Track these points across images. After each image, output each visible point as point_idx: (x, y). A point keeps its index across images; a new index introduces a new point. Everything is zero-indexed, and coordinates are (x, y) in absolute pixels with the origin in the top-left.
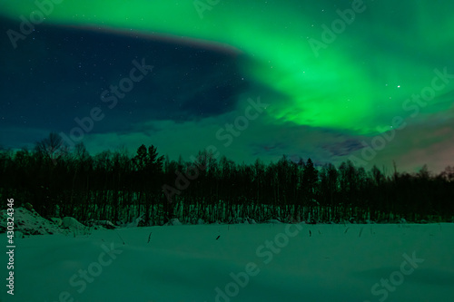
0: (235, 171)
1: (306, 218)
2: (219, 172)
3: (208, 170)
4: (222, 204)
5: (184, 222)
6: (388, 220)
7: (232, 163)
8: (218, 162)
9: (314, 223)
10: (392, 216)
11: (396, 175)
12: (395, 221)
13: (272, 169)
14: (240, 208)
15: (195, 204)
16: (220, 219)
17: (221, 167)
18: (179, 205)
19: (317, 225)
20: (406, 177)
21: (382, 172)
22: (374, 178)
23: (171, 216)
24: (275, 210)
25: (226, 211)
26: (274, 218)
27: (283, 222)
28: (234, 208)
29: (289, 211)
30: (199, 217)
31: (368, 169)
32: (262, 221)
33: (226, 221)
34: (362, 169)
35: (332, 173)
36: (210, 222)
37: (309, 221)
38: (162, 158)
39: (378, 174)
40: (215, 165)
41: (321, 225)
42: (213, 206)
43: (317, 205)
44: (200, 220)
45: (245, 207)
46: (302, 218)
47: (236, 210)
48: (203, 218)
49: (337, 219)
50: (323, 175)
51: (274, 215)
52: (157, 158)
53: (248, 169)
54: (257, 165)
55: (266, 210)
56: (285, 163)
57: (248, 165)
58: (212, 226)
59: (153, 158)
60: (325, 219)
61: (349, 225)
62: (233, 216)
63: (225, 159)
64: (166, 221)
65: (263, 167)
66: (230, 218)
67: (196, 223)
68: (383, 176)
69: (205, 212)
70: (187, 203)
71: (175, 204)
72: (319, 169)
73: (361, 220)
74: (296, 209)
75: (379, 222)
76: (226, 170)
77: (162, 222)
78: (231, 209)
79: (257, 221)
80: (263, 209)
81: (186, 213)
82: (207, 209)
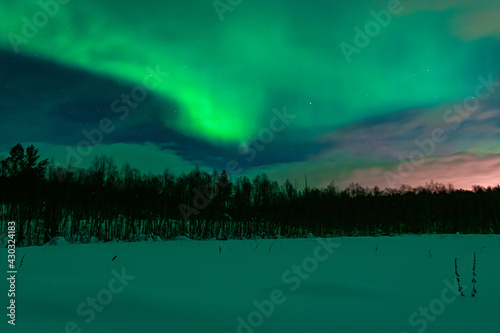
0: (140, 181)
1: (218, 233)
2: (120, 182)
3: (106, 179)
4: (122, 219)
5: (71, 240)
6: (296, 235)
7: (137, 171)
8: (119, 169)
9: (225, 239)
10: (301, 230)
11: (306, 190)
12: (304, 235)
13: (183, 181)
14: (143, 223)
15: (88, 219)
16: (118, 236)
17: (123, 176)
18: (67, 220)
19: (228, 241)
20: (316, 192)
21: (294, 187)
22: (286, 193)
23: (55, 234)
24: (183, 225)
25: (127, 227)
26: (182, 234)
27: (192, 238)
28: (136, 223)
29: (199, 226)
30: (92, 234)
31: (281, 184)
32: (169, 238)
33: (127, 238)
34: (276, 183)
35: (247, 186)
36: (106, 240)
37: (220, 236)
38: (45, 162)
39: (290, 189)
40: (116, 173)
41: (232, 241)
42: (110, 222)
43: (229, 220)
44: (93, 238)
45: (150, 222)
46: (212, 234)
47: (139, 225)
48: (97, 235)
49: (249, 234)
50: (237, 188)
51: (183, 231)
52: (38, 161)
53: (155, 180)
54: (166, 176)
55: (174, 225)
56: (197, 174)
57: (156, 174)
58: (108, 243)
59: (32, 161)
60: (237, 235)
61: (260, 240)
62: (135, 232)
63: (128, 167)
64: (46, 240)
65: (173, 177)
66: (131, 235)
67: (88, 241)
68: (295, 191)
69: (99, 228)
70: (77, 218)
71: (61, 219)
72: (234, 182)
73: (271, 234)
74: (207, 223)
75: (289, 237)
76: (129, 180)
77: (42, 242)
78: (132, 225)
79: (163, 237)
80: (170, 225)
81: (75, 230)
82: (103, 225)
